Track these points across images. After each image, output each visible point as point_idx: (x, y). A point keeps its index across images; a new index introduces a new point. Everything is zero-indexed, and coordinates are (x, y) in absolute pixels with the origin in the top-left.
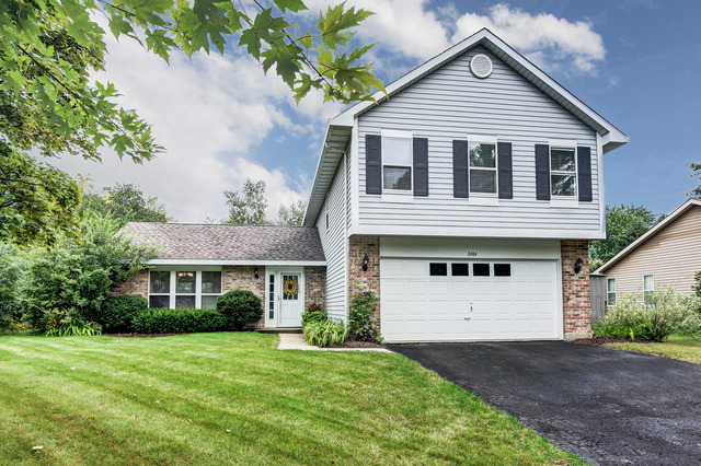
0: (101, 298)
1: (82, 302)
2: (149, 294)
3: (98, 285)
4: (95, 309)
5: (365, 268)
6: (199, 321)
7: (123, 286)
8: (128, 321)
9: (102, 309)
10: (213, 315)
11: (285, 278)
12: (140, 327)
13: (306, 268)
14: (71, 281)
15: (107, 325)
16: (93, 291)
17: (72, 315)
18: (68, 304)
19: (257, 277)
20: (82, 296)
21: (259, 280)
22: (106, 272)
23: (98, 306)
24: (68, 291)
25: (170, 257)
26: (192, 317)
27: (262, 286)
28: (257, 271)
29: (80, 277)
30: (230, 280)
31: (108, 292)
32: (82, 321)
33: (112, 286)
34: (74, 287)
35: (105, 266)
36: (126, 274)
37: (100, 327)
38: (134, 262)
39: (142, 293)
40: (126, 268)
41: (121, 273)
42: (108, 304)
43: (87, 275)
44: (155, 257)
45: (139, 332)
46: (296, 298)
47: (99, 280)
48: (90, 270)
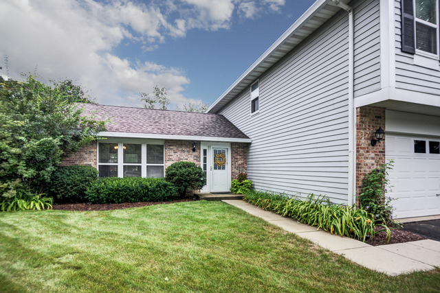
0: (50, 168)
1: (29, 173)
2: (98, 164)
3: (47, 154)
4: (44, 180)
5: (373, 143)
6: (153, 191)
7: (73, 156)
8: (82, 192)
9: (52, 180)
10: (165, 186)
11: (215, 151)
12: (94, 198)
13: (232, 144)
14: (14, 150)
15: (59, 196)
16: (43, 162)
17: (17, 188)
18: (13, 175)
19: (194, 150)
20: (28, 166)
21: (196, 154)
22: (56, 141)
23: (47, 177)
24: (11, 161)
25: (117, 130)
26: (147, 187)
27: (198, 158)
28: (194, 146)
29: (25, 146)
30: (172, 153)
31: (58, 162)
32: (30, 194)
33: (62, 156)
34: (19, 157)
35: (54, 136)
36: (76, 144)
37: (51, 199)
38: (85, 133)
39: (92, 163)
40: (76, 138)
41: (71, 143)
42: (58, 174)
43: (34, 143)
44: (104, 130)
45: (93, 203)
46: (224, 168)
47: (48, 150)
48: (37, 138)
